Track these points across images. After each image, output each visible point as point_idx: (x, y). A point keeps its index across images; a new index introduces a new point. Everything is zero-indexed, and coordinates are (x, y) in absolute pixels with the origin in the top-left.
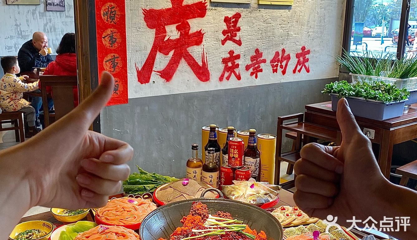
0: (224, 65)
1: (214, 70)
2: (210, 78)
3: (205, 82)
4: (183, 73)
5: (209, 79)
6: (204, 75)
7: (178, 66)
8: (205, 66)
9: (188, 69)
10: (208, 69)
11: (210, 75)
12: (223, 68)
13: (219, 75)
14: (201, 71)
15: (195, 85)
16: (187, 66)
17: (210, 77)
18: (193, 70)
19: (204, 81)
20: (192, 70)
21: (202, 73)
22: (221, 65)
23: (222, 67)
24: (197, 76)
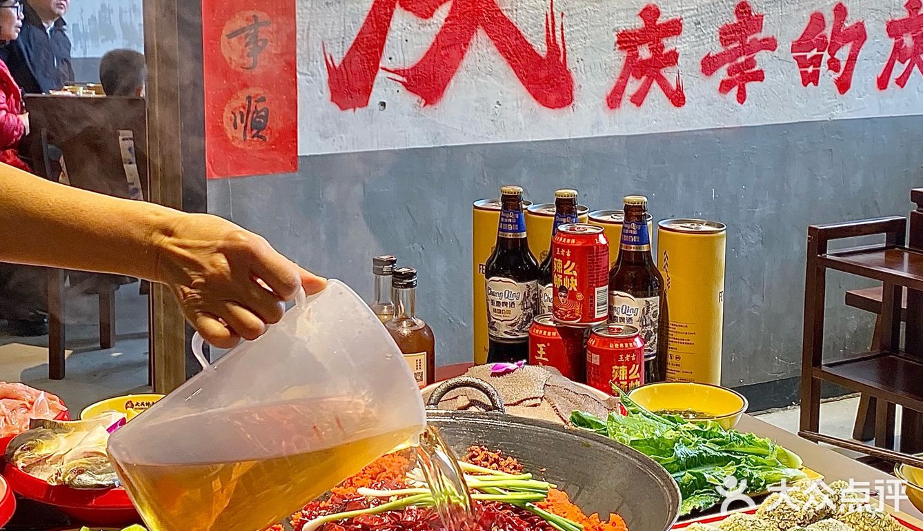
0: (625, 53)
1: (587, 69)
2: (575, 98)
3: (557, 110)
4: (483, 77)
5: (572, 99)
6: (552, 86)
7: (466, 55)
8: (559, 55)
9: (500, 64)
10: (569, 66)
11: (576, 86)
12: (621, 63)
13: (608, 85)
14: (542, 74)
15: (521, 118)
16: (494, 54)
17: (575, 93)
18: (516, 68)
19: (553, 108)
20: (513, 67)
21: (548, 78)
22: (612, 55)
23: (617, 59)
24: (528, 88)
